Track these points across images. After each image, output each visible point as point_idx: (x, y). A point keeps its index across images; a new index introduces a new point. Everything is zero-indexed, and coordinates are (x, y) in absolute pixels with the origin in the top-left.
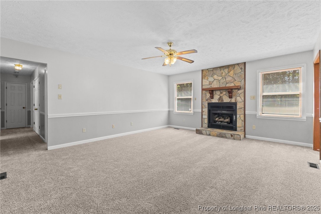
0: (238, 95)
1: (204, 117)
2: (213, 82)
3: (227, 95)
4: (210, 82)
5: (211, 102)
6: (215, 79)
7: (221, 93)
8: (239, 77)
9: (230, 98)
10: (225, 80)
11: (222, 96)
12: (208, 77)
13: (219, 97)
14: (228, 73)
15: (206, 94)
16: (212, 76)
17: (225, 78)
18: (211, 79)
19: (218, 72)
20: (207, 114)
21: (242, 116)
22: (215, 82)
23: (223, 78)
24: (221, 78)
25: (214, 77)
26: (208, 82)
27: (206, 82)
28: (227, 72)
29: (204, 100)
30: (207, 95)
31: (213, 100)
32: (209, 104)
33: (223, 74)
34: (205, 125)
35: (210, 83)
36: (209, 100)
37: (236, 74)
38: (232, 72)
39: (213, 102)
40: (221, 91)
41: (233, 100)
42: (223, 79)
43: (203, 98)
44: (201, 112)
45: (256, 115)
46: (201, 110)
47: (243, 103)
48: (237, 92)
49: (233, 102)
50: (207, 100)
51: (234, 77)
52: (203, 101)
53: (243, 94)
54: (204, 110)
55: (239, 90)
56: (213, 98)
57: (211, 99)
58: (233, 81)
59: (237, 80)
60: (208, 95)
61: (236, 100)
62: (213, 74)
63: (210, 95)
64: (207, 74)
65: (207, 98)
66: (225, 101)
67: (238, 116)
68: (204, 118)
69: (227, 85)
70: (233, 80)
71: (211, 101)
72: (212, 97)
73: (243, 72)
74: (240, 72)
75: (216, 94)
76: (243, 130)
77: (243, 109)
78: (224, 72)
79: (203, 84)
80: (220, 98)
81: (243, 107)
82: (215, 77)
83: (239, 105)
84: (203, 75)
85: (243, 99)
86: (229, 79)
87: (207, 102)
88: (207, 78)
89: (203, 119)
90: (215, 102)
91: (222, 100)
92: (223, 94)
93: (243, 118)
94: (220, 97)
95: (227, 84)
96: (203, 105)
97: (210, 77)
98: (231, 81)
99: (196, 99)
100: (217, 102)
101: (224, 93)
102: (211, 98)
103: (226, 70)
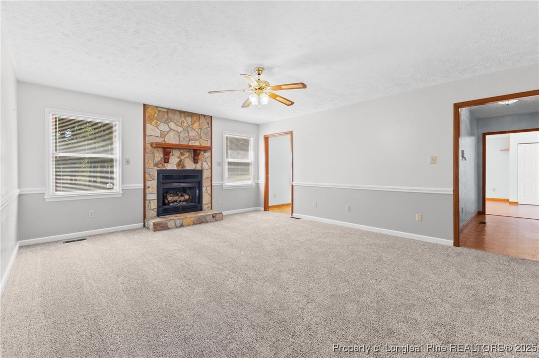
0: (204, 159)
1: (149, 197)
2: (168, 132)
3: (190, 157)
4: (162, 132)
5: (165, 169)
6: (171, 129)
7: (182, 154)
8: (205, 134)
9: (194, 163)
10: (187, 134)
11: (184, 160)
12: (159, 123)
13: (179, 160)
14: (192, 124)
15: (153, 153)
16: (167, 122)
17: (188, 132)
18: (164, 127)
19: (177, 117)
20: (156, 192)
21: (209, 188)
22: (171, 134)
23: (184, 130)
24: (181, 129)
25: (169, 124)
26: (159, 131)
27: (153, 130)
28: (190, 124)
29: (150, 164)
30: (156, 155)
31: (168, 166)
32: (159, 172)
33: (185, 124)
34: (153, 212)
35: (163, 134)
36: (160, 165)
37: (201, 129)
38: (196, 125)
39: (168, 168)
40: (181, 151)
41: (198, 167)
42: (185, 133)
43: (146, 161)
44: (143, 188)
45: (222, 185)
46: (143, 185)
47: (210, 170)
48: (203, 155)
49: (198, 169)
50: (156, 165)
51: (199, 132)
52: (147, 166)
53: (209, 158)
54: (148, 184)
55: (205, 152)
56: (168, 162)
57: (164, 164)
58: (198, 139)
59: (203, 138)
60: (159, 156)
61: (202, 166)
62: (167, 119)
63: (162, 156)
64: (156, 115)
65: (157, 161)
66: (187, 168)
67: (204, 189)
68: (150, 200)
69: (190, 143)
70: (198, 137)
71: (164, 167)
72: (166, 160)
73: (209, 129)
74: (207, 128)
75: (173, 155)
76: (210, 208)
77: (210, 178)
78: (185, 121)
79: (147, 133)
80: (180, 163)
81: (210, 176)
82: (172, 125)
83: (206, 174)
84: (147, 114)
85: (210, 165)
86: (192, 134)
87: (156, 168)
88: (156, 123)
89: (147, 202)
90: (172, 169)
91: (184, 166)
92: (185, 156)
93: (209, 192)
94: (181, 161)
95: (190, 141)
96: (147, 175)
97: (162, 124)
98: (196, 138)
99: (128, 162)
100: (176, 168)
101: (187, 154)
102: (165, 162)
103: (189, 120)
